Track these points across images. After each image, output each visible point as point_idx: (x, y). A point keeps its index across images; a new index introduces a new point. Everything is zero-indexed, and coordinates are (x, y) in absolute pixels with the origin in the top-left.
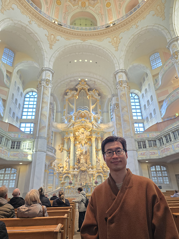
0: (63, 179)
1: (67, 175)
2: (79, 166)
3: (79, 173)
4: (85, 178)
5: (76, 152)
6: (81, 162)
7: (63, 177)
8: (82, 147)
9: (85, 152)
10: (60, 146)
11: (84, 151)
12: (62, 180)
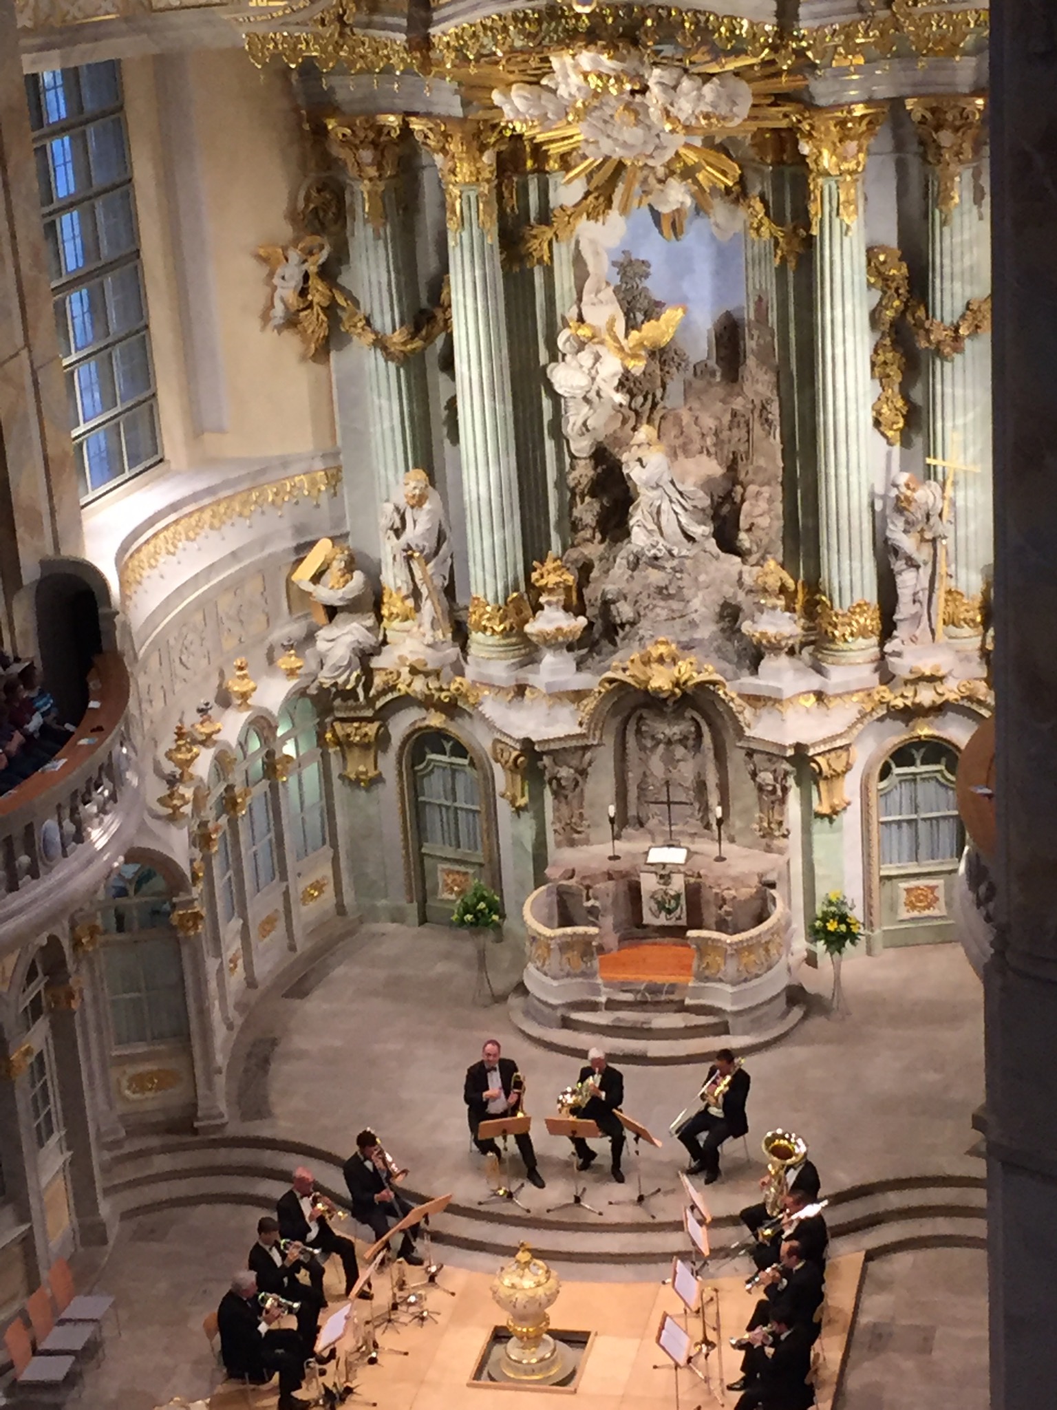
0: (388, 764)
1: (436, 720)
2: (606, 604)
3: (596, 721)
4: (701, 787)
5: (554, 356)
6: (639, 538)
7: (382, 740)
8: (653, 249)
9: (719, 338)
10: (291, 272)
11: (705, 322)
12: (378, 779)
